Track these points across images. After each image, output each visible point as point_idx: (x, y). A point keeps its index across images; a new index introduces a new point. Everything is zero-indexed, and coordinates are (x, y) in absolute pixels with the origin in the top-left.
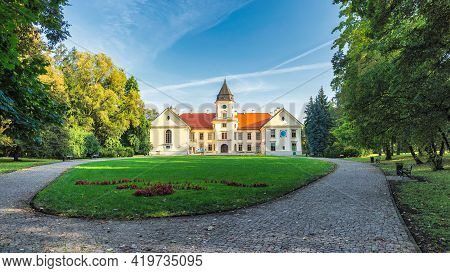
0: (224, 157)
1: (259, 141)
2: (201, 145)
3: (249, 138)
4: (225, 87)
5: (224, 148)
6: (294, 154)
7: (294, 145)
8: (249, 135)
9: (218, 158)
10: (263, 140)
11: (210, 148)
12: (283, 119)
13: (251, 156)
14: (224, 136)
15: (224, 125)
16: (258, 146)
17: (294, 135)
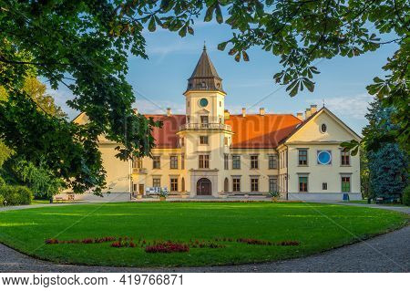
0: (203, 205)
1: (273, 172)
2: (157, 182)
3: (254, 165)
4: (204, 61)
5: (204, 186)
6: (346, 197)
7: (346, 180)
8: (254, 158)
9: (190, 206)
10: (283, 171)
11: (174, 186)
12: (324, 128)
13: (259, 203)
14: (204, 161)
15: (204, 140)
16: (273, 181)
17: (345, 161)
